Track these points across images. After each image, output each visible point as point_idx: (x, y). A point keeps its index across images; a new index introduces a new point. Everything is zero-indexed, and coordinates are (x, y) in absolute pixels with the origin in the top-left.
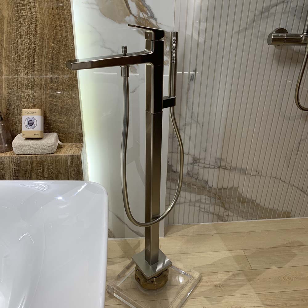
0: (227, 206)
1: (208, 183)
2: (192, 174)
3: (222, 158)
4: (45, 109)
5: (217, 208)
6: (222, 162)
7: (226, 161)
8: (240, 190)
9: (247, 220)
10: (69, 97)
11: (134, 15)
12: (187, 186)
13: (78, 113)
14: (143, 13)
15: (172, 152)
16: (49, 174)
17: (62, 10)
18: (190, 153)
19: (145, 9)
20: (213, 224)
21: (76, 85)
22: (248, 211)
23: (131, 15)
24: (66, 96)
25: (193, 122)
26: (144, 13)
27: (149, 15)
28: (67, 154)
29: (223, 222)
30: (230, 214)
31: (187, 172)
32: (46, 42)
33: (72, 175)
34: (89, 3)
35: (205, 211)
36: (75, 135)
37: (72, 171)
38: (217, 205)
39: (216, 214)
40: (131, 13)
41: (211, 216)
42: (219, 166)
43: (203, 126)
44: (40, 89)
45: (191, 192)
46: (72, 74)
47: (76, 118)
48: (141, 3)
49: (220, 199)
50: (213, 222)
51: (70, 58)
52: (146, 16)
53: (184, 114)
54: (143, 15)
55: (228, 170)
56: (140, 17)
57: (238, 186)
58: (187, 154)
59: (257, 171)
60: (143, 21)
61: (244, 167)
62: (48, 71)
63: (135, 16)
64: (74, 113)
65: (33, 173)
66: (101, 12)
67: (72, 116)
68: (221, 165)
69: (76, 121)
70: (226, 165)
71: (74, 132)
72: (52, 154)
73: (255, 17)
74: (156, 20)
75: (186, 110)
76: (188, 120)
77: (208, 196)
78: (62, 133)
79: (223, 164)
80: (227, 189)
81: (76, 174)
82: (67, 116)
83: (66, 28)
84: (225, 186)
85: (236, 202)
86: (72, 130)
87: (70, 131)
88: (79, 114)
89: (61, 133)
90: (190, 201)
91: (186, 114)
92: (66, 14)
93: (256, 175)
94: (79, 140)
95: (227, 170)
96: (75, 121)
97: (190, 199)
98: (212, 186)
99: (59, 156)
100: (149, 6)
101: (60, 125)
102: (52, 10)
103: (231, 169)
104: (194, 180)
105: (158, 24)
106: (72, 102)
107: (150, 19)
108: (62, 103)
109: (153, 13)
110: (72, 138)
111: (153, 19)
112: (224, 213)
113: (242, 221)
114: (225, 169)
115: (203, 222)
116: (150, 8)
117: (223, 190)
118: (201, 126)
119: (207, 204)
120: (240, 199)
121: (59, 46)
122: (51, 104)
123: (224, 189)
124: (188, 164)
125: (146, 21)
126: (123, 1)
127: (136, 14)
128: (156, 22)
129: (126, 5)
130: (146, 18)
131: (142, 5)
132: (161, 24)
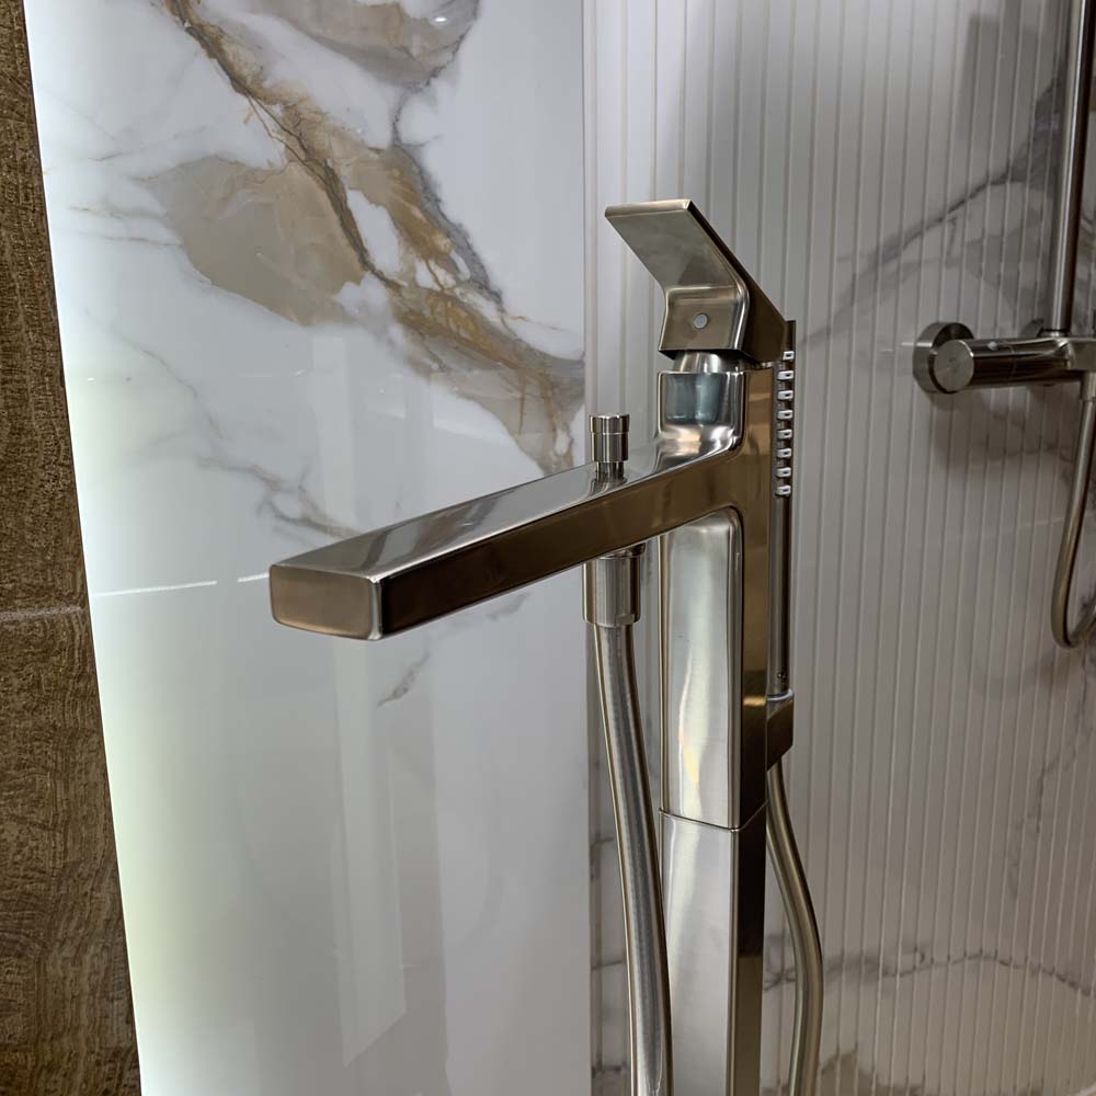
8: (864, 1061)
10: (39, 816)
11: (386, 275)
14: (432, 264)
19: (442, 242)
21: (89, 724)
23: (368, 275)
24: (14, 818)
26: (437, 263)
27: (465, 272)
34: (116, 213)
36: (79, 1078)
40: (366, 263)
46: (55, 659)
47: (92, 949)
48: (418, 214)
51: (44, 551)
52: (447, 279)
54: (431, 272)
56: (417, 286)
57: (856, 1045)
59: (916, 950)
60: (433, 308)
61: (870, 942)
63: (389, 284)
64: (74, 924)
66: (195, 261)
67: (63, 943)
69: (87, 971)
71: (75, 1056)
74: (496, 297)
82: (19, 956)
86: (56, 1044)
87: (48, 1057)
88: (108, 921)
93: (914, 968)
96: (78, 975)
100: (458, 228)
105: (509, 322)
106: (60, 849)
107: (470, 296)
109: (484, 263)
111: (485, 292)
116: (465, 237)
125: (449, 305)
126: (323, 198)
127: (398, 270)
128: (502, 310)
129: (341, 219)
130: (446, 292)
131: (424, 221)
132: (522, 318)
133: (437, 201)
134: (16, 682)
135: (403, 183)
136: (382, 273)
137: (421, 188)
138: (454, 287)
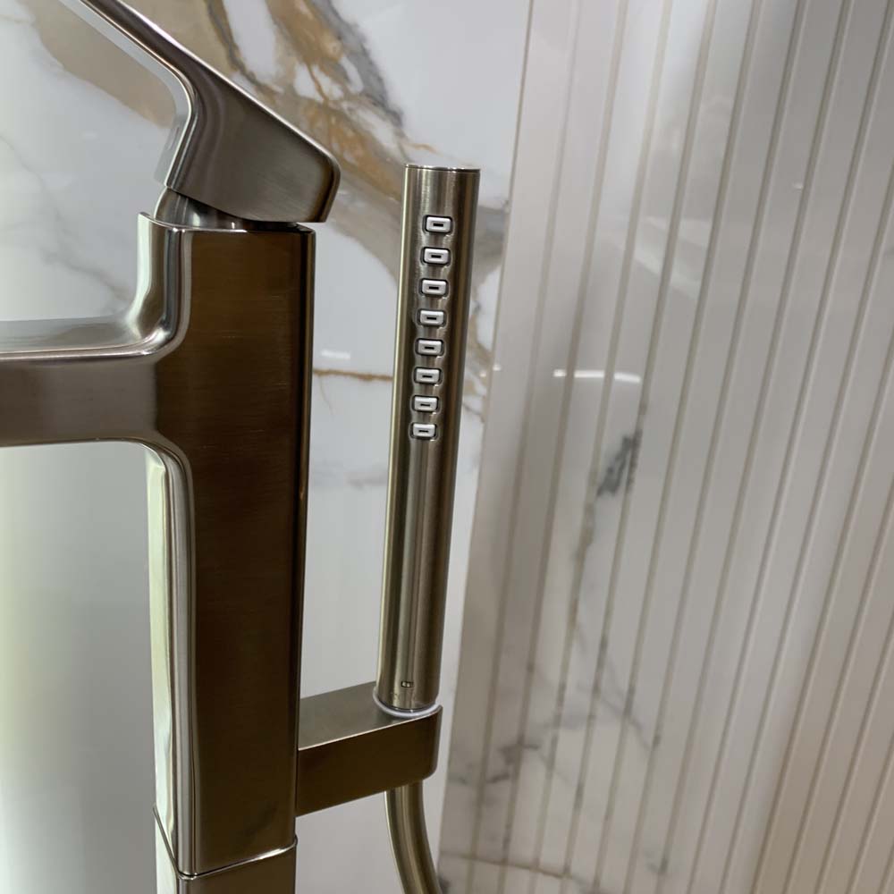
11: (259, 78)
14: (316, 70)
15: (473, 857)
19: (331, 46)
25: (601, 711)
26: (322, 69)
27: (357, 85)
43: (657, 740)
48: (304, 8)
52: (333, 90)
53: (551, 668)
54: (313, 78)
56: (294, 94)
58: (557, 876)
63: (260, 88)
74: (396, 117)
75: (568, 646)
76: (577, 698)
91: (565, 667)
100: (350, 28)
105: (409, 150)
107: (361, 112)
109: (383, 75)
111: (381, 112)
116: (361, 40)
118: (650, 740)
125: (333, 120)
127: (272, 73)
128: (400, 135)
130: (331, 105)
131: (310, 16)
132: (426, 147)
136: (253, 74)
138: (341, 100)
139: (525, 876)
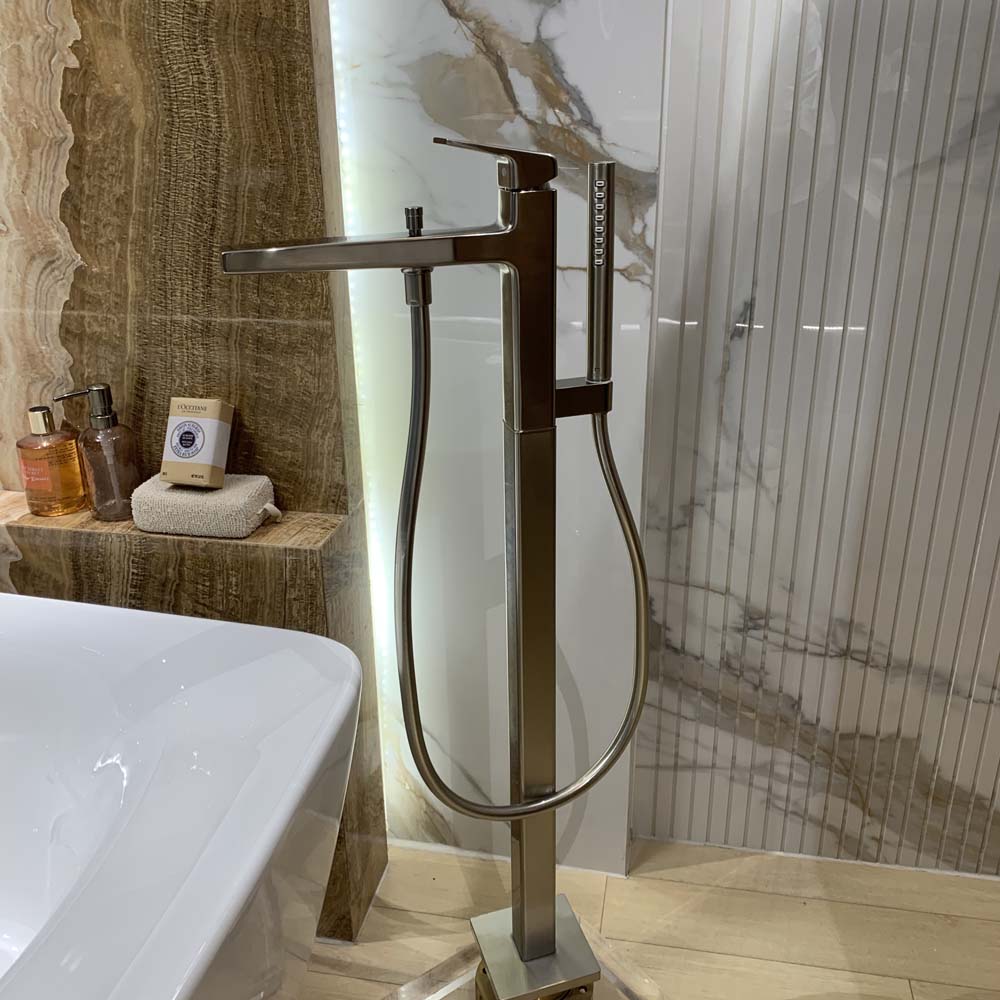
0: (875, 803)
1: (802, 708)
2: (742, 666)
3: (856, 620)
4: (241, 401)
5: (837, 804)
6: (853, 635)
7: (872, 632)
8: (927, 750)
9: (957, 869)
10: (309, 368)
11: (529, 117)
12: (722, 709)
13: (334, 421)
14: (557, 111)
15: (667, 581)
16: (228, 600)
17: (292, 103)
18: (732, 589)
19: (564, 98)
20: (818, 862)
22: (963, 835)
23: (518, 119)
24: (300, 366)
25: (741, 480)
26: (560, 110)
27: (578, 116)
28: (281, 545)
29: (859, 862)
30: (889, 835)
31: (722, 658)
32: (246, 199)
33: (295, 613)
34: (390, 85)
35: (790, 808)
36: (323, 490)
37: (295, 599)
38: (835, 794)
39: (831, 828)
40: (519, 113)
41: (811, 831)
42: (842, 650)
43: (779, 498)
44: (227, 339)
45: (734, 731)
46: (316, 299)
47: (329, 434)
48: (550, 80)
49: (847, 772)
50: (819, 854)
52: (567, 120)
53: (708, 449)
54: (556, 115)
55: (877, 666)
56: (546, 123)
57: (919, 736)
58: (722, 594)
59: (994, 688)
60: (556, 137)
61: (941, 663)
62: (248, 286)
63: (530, 122)
64: (321, 421)
65: (182, 594)
66: (427, 109)
67: (317, 427)
68: (852, 647)
69: (327, 444)
70: (869, 649)
71: (321, 480)
72: (237, 538)
73: (974, 121)
74: (598, 131)
75: (718, 438)
76: (726, 471)
77: (804, 757)
78: (286, 480)
79: (859, 643)
80: (873, 738)
81: (306, 610)
82: (301, 427)
83: (300, 157)
84: (868, 727)
85: (911, 791)
86: (314, 471)
87: (311, 476)
88: (335, 424)
89: (282, 477)
90: (733, 764)
91: (717, 452)
92: (300, 115)
93: (991, 701)
94: (334, 505)
95: (872, 667)
96: (323, 444)
97: (734, 758)
98: (818, 720)
99: (257, 546)
100: (574, 89)
101: (281, 454)
102: (262, 103)
103: (888, 664)
104: (750, 690)
105: (605, 146)
106: (317, 385)
107: (580, 130)
108: (287, 387)
109: (591, 110)
110: (317, 499)
111: (590, 128)
112: (863, 827)
113: (937, 872)
114: (866, 663)
115: (782, 850)
116: (579, 93)
117: (858, 741)
118: (775, 498)
119: (799, 784)
120: (929, 786)
121: (282, 213)
122: (257, 387)
123: (864, 737)
124: (725, 628)
125: (567, 135)
126: (494, 73)
127: (536, 113)
128: (600, 139)
129: (504, 85)
130: (565, 127)
131: (553, 85)
132: (614, 144)
133: (563, 72)
134: (301, 306)
135: (542, 63)
136: (526, 116)
137: (552, 65)
138: (570, 124)
139: (701, 593)
